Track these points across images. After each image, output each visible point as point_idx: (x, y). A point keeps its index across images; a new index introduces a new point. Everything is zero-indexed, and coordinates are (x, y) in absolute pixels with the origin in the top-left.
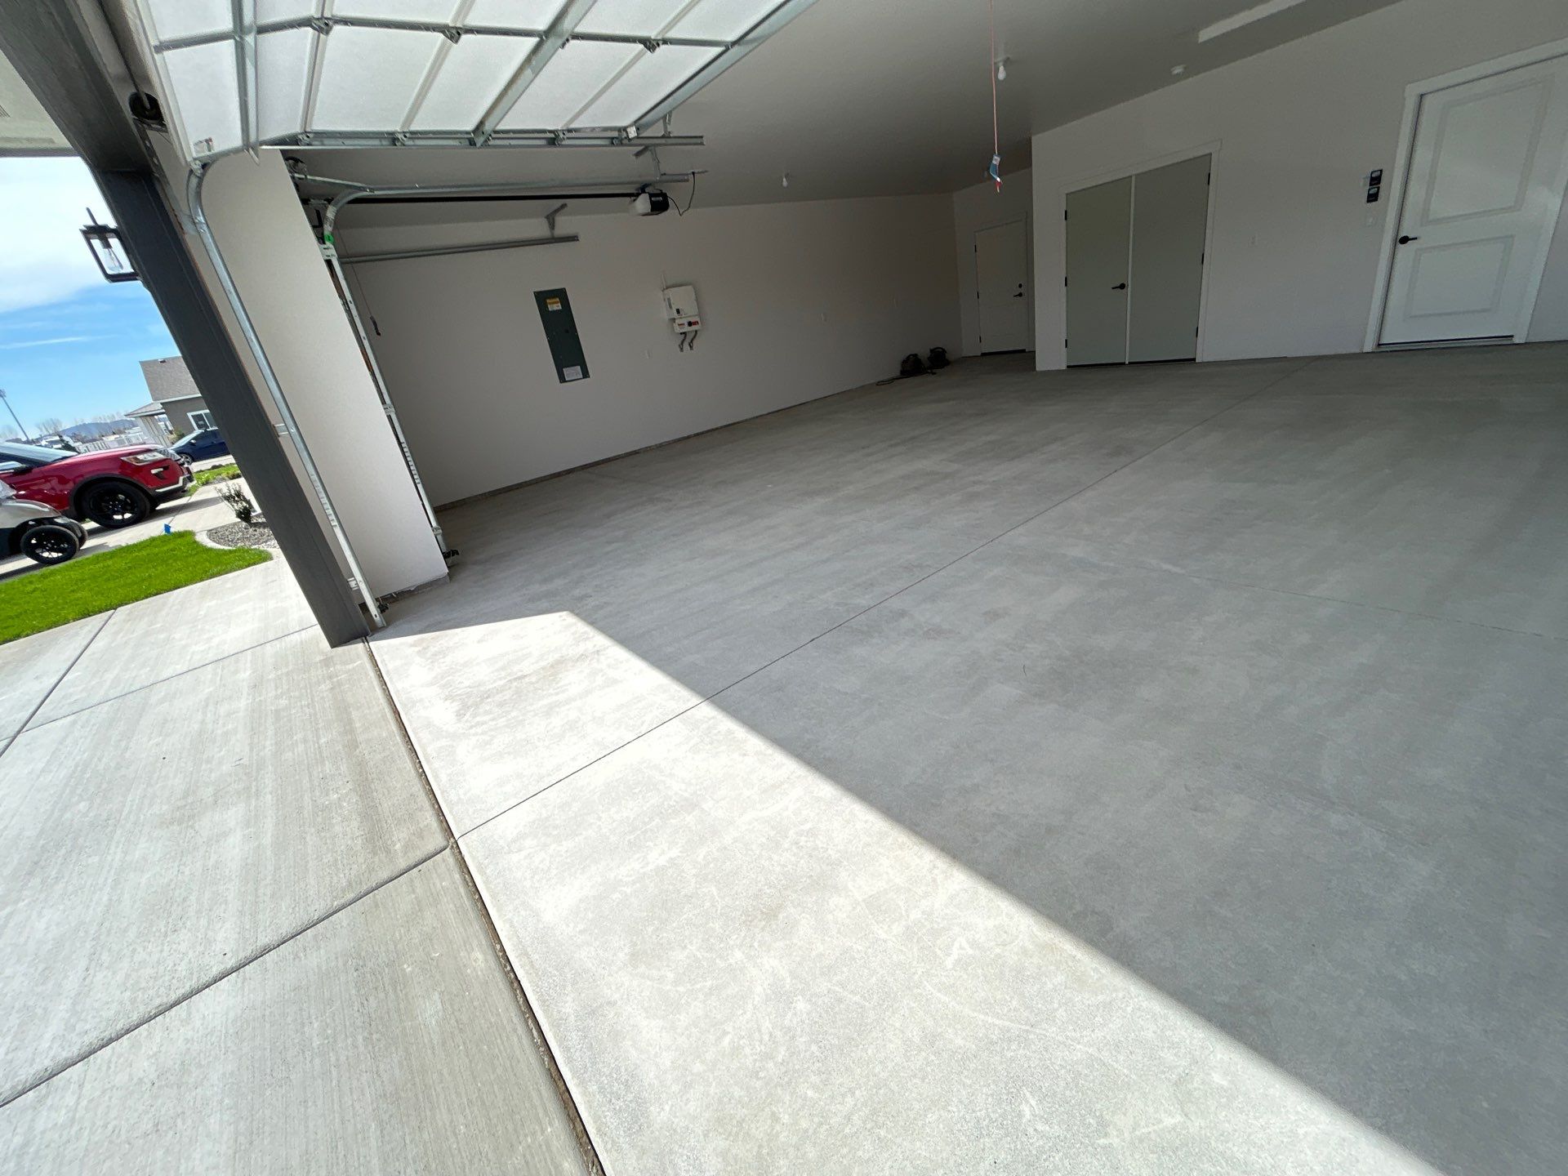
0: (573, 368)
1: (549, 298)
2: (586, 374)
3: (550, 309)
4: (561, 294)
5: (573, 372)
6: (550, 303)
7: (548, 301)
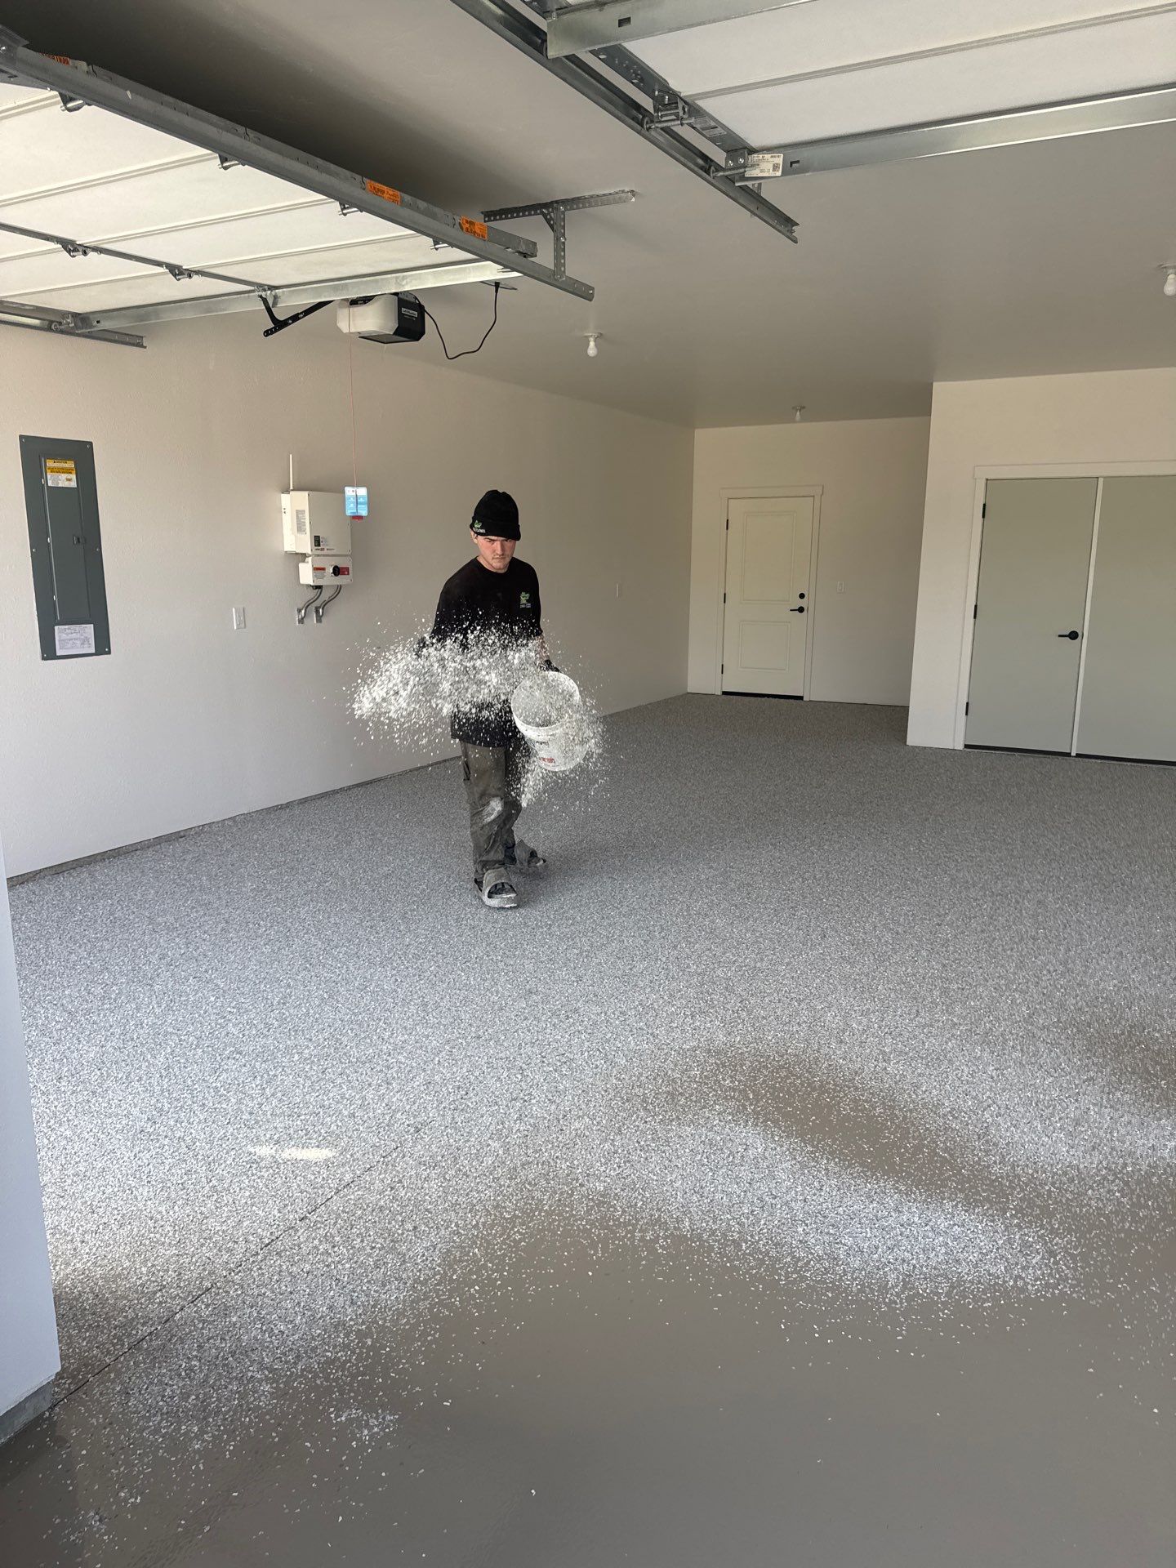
0: (77, 627)
1: (54, 457)
2: (103, 646)
3: (50, 484)
4: (81, 454)
5: (75, 637)
6: (53, 470)
7: (50, 463)
